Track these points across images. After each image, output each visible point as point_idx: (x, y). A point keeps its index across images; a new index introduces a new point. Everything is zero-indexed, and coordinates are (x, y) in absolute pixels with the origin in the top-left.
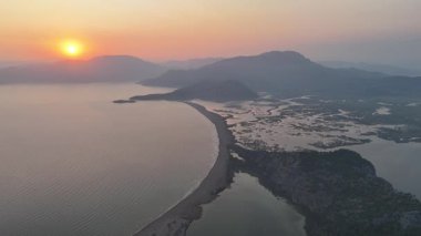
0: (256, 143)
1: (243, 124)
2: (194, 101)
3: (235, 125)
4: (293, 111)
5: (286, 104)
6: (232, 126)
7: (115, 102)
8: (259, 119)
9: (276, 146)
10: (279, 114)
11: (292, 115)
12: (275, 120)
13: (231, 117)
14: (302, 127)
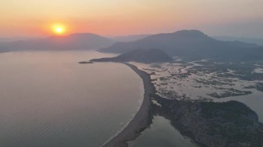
0: (170, 93)
1: (162, 79)
2: (130, 63)
3: (156, 80)
4: (196, 70)
5: (191, 65)
6: (154, 80)
7: (80, 63)
8: (173, 75)
9: (184, 96)
10: (186, 72)
11: (195, 73)
12: (184, 76)
13: (154, 74)
14: (202, 81)
